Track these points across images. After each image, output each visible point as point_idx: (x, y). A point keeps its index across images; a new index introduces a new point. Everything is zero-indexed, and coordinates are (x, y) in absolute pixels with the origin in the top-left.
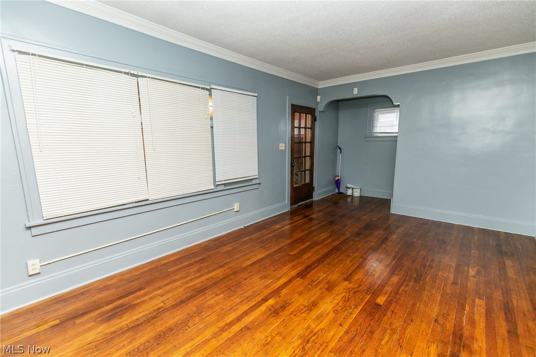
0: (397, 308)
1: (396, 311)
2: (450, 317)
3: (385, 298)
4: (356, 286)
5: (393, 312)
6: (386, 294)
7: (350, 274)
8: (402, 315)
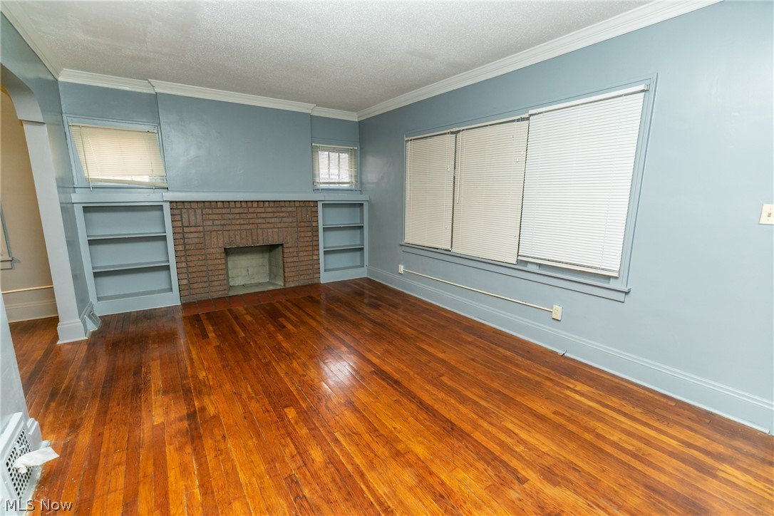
0: (269, 418)
1: (267, 414)
2: (213, 455)
3: (290, 417)
5: (268, 411)
6: (297, 423)
8: (258, 415)
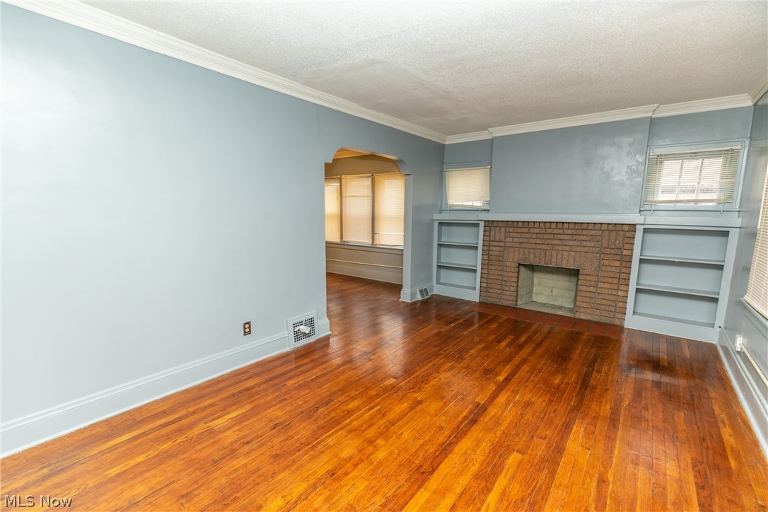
4: (409, 395)
7: (410, 411)
